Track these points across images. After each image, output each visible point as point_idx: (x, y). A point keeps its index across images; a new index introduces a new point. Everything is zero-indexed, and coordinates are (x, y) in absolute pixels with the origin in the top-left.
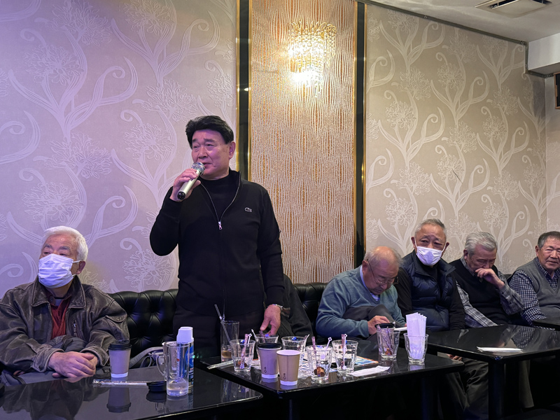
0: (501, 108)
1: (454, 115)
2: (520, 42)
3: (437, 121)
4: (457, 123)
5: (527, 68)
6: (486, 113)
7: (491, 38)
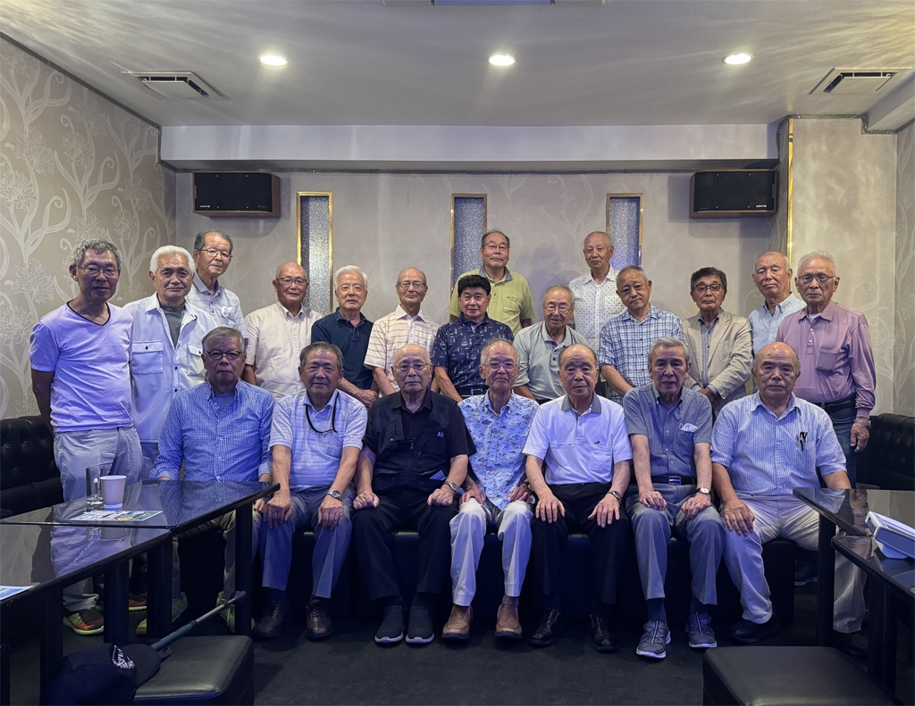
0: (132, 201)
1: (82, 201)
2: (153, 124)
3: (61, 207)
4: (84, 213)
5: (159, 157)
6: (116, 205)
7: (123, 111)
